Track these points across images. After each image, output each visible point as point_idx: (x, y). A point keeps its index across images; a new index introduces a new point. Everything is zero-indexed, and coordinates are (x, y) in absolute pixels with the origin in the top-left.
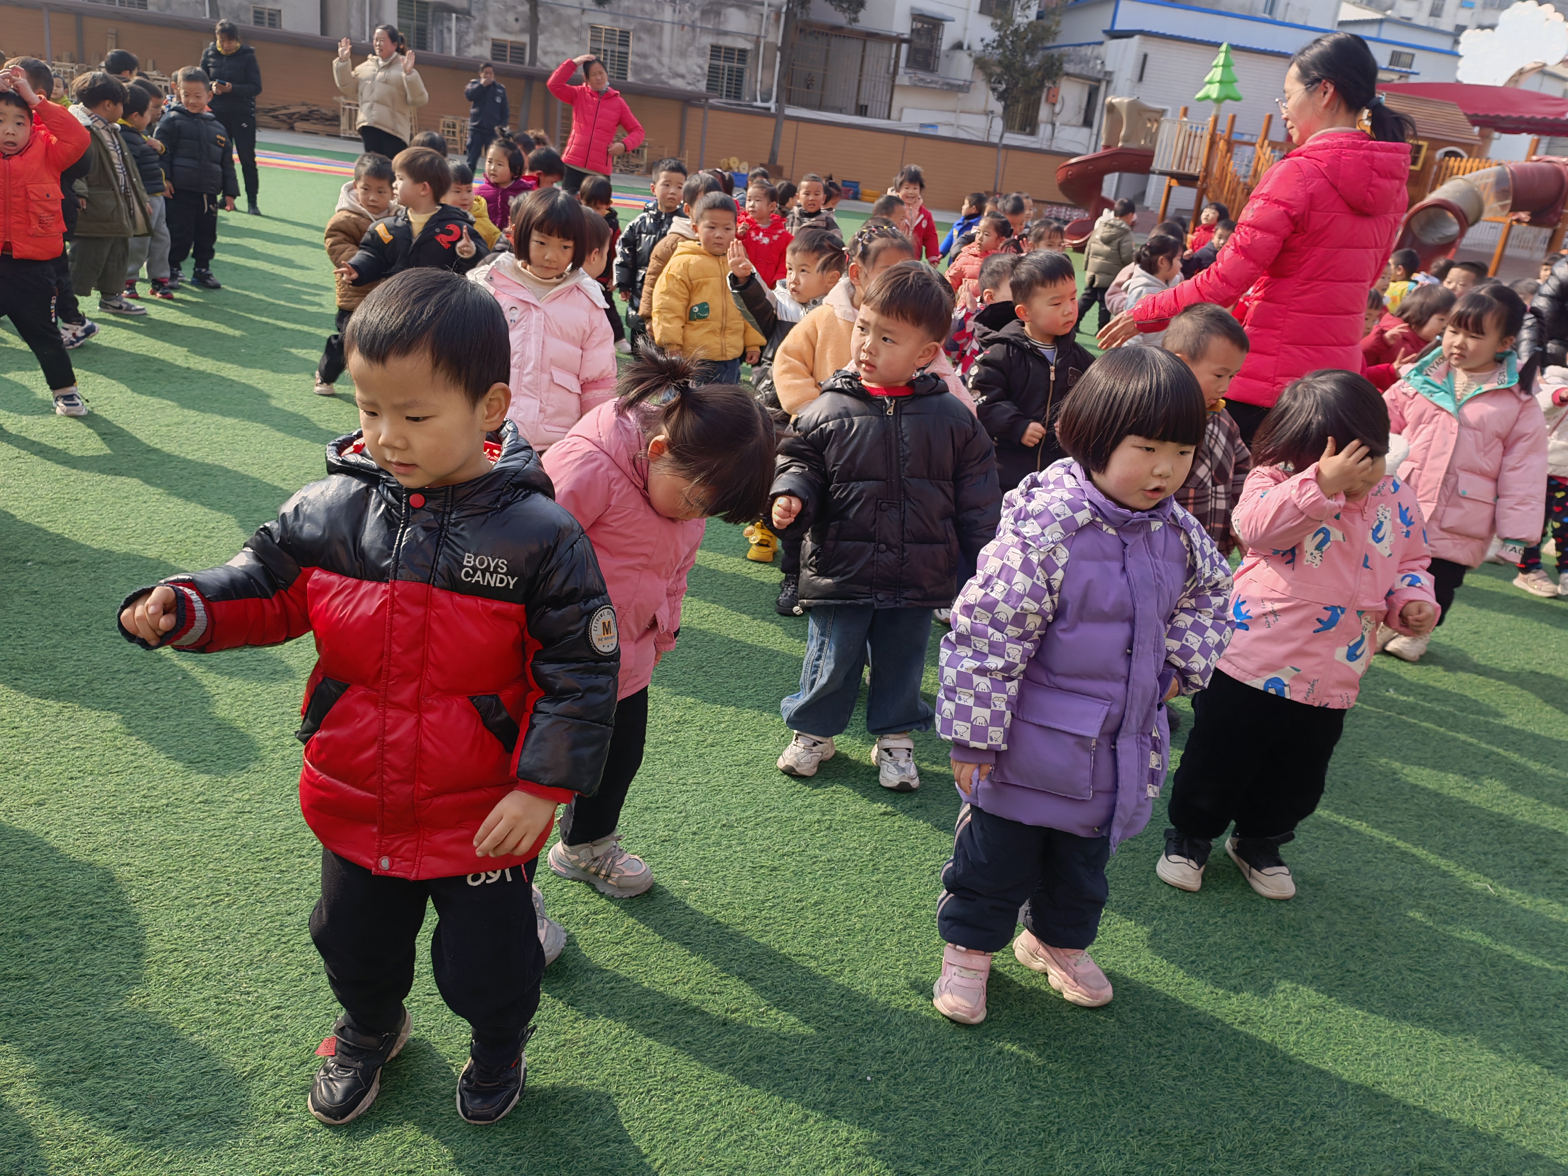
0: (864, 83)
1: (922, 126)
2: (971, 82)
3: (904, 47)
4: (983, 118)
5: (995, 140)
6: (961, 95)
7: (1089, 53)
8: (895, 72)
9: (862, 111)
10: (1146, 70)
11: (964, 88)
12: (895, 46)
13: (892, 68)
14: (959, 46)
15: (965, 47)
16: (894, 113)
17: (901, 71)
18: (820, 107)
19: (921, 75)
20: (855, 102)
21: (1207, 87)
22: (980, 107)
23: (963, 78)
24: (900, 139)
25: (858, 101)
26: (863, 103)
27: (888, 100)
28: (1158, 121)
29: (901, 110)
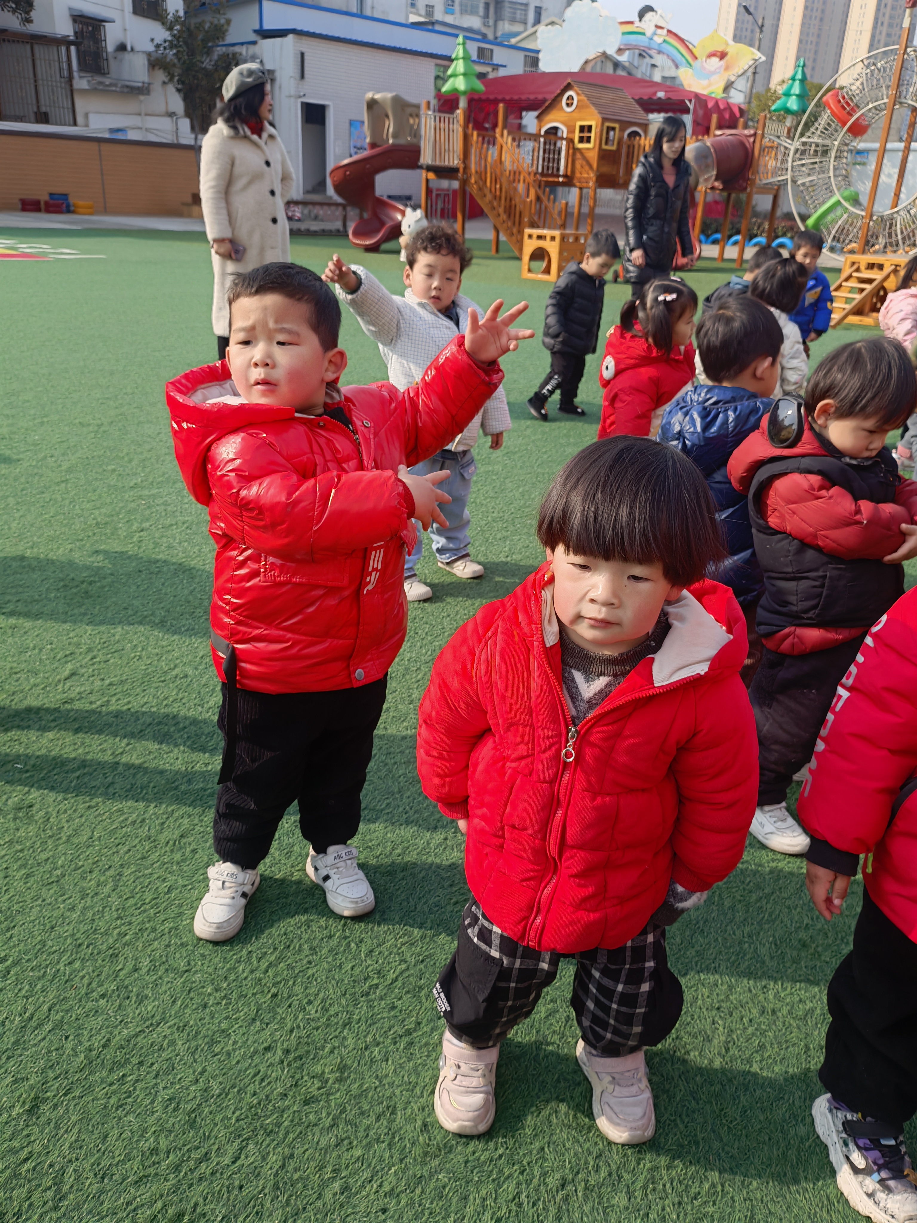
0: (41, 89)
1: (112, 131)
2: (149, 84)
3: (73, 49)
4: (168, 120)
5: (183, 141)
6: (142, 98)
7: (244, 53)
8: (71, 78)
9: (43, 118)
10: (306, 68)
11: (143, 90)
12: (63, 49)
13: (66, 73)
14: (122, 48)
15: (129, 48)
16: (80, 119)
17: (76, 74)
19: (99, 78)
20: (35, 110)
21: (451, 80)
22: (162, 109)
23: (141, 80)
24: (94, 146)
25: (38, 107)
26: (43, 109)
27: (70, 105)
28: (418, 116)
29: (86, 115)
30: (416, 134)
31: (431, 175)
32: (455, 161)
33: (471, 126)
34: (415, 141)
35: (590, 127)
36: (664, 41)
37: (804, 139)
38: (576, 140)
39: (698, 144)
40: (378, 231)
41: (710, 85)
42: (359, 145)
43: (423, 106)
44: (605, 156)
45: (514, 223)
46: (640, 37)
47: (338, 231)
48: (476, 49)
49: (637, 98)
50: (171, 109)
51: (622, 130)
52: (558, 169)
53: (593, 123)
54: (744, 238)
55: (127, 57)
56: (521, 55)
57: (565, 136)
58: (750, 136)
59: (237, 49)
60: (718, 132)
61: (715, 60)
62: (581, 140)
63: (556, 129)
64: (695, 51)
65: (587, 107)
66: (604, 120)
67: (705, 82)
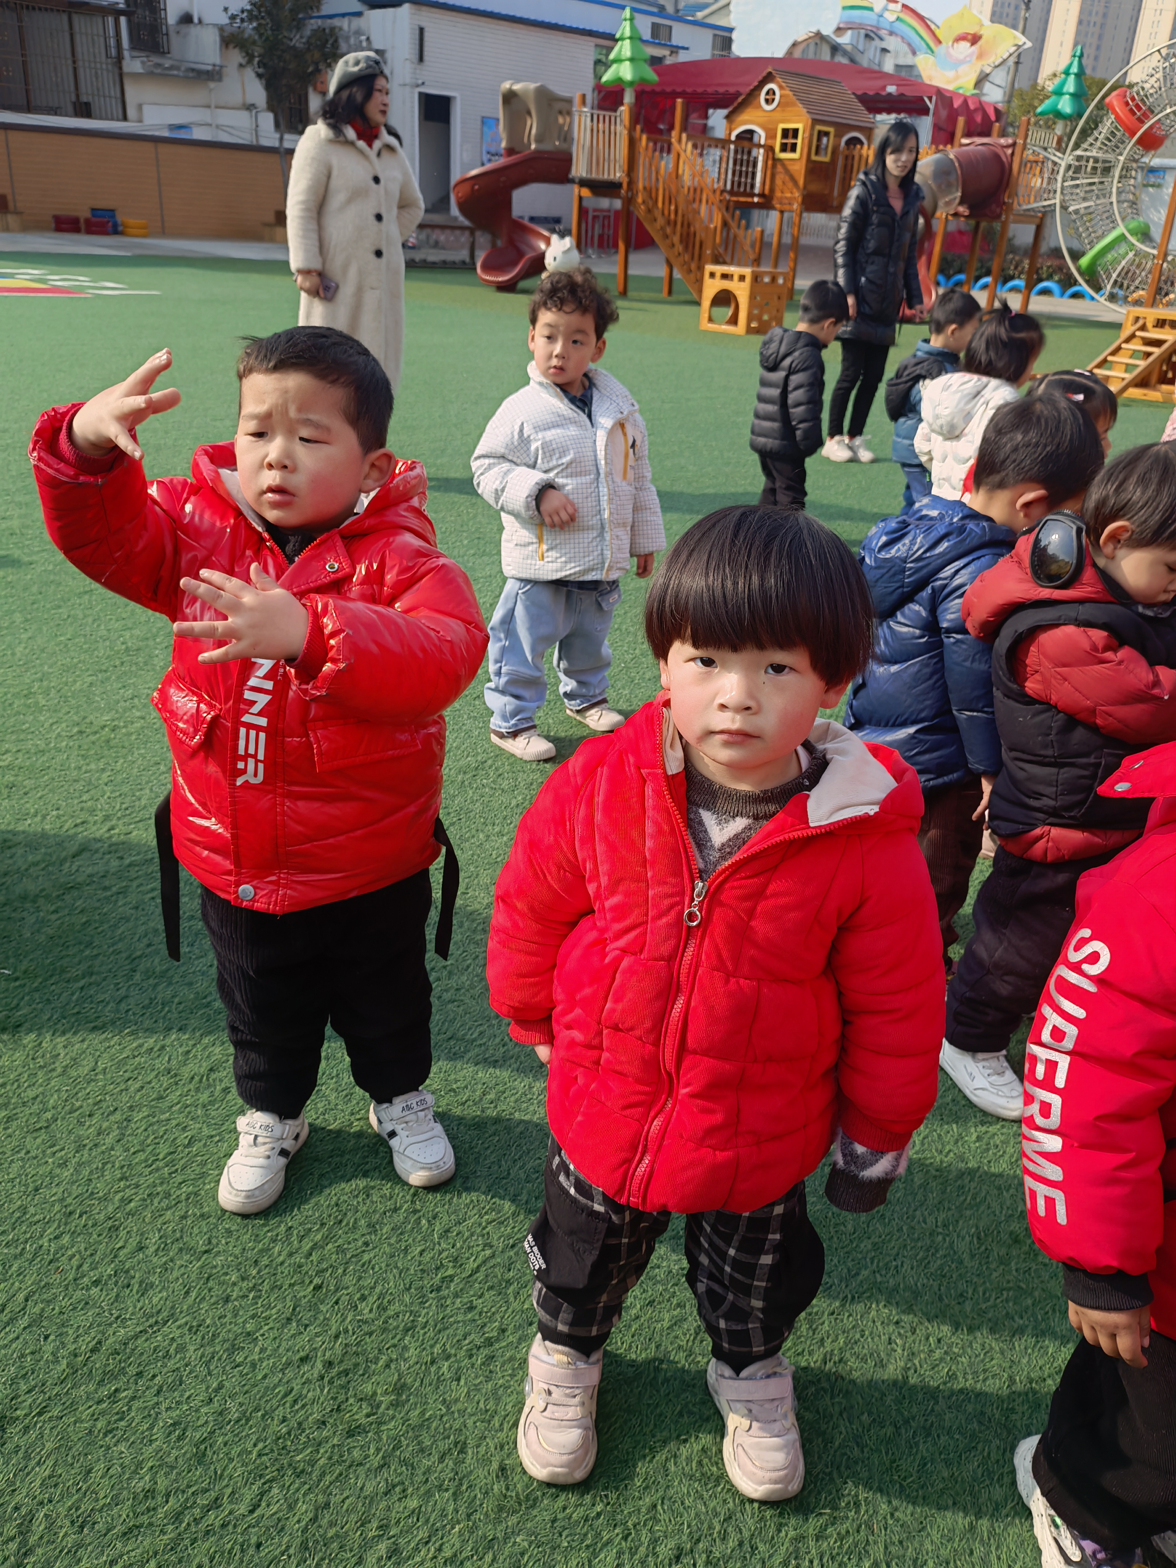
0: (81, 72)
1: (174, 127)
2: (221, 67)
3: (123, 20)
4: (245, 114)
5: (265, 142)
6: (212, 85)
7: (345, 27)
8: (120, 58)
9: (84, 110)
10: (426, 49)
11: (212, 75)
12: (111, 20)
13: (114, 52)
14: (187, 19)
15: (196, 20)
16: (131, 112)
17: (126, 54)
18: (28, 108)
19: (156, 59)
20: (74, 99)
21: (615, 66)
22: (238, 99)
23: (211, 61)
24: (149, 146)
25: (78, 96)
26: (84, 99)
27: (119, 94)
28: (569, 113)
29: (140, 107)
30: (567, 137)
31: (586, 192)
32: (618, 174)
33: (638, 127)
34: (565, 146)
35: (796, 131)
36: (898, 19)
37: (1079, 152)
38: (777, 148)
39: (938, 156)
40: (515, 264)
41: (957, 77)
42: (493, 150)
43: (577, 100)
44: (814, 170)
45: (692, 258)
46: (866, 13)
47: (464, 262)
48: (650, 25)
49: (859, 93)
50: (250, 100)
51: (838, 136)
52: (753, 186)
53: (800, 126)
54: (996, 282)
55: (194, 31)
56: (707, 36)
57: (762, 142)
58: (1008, 146)
59: (336, 22)
60: (965, 141)
61: (965, 45)
62: (784, 148)
63: (751, 132)
64: (938, 33)
65: (794, 105)
66: (815, 122)
67: (951, 74)
